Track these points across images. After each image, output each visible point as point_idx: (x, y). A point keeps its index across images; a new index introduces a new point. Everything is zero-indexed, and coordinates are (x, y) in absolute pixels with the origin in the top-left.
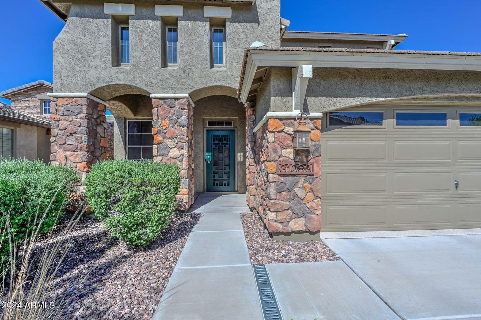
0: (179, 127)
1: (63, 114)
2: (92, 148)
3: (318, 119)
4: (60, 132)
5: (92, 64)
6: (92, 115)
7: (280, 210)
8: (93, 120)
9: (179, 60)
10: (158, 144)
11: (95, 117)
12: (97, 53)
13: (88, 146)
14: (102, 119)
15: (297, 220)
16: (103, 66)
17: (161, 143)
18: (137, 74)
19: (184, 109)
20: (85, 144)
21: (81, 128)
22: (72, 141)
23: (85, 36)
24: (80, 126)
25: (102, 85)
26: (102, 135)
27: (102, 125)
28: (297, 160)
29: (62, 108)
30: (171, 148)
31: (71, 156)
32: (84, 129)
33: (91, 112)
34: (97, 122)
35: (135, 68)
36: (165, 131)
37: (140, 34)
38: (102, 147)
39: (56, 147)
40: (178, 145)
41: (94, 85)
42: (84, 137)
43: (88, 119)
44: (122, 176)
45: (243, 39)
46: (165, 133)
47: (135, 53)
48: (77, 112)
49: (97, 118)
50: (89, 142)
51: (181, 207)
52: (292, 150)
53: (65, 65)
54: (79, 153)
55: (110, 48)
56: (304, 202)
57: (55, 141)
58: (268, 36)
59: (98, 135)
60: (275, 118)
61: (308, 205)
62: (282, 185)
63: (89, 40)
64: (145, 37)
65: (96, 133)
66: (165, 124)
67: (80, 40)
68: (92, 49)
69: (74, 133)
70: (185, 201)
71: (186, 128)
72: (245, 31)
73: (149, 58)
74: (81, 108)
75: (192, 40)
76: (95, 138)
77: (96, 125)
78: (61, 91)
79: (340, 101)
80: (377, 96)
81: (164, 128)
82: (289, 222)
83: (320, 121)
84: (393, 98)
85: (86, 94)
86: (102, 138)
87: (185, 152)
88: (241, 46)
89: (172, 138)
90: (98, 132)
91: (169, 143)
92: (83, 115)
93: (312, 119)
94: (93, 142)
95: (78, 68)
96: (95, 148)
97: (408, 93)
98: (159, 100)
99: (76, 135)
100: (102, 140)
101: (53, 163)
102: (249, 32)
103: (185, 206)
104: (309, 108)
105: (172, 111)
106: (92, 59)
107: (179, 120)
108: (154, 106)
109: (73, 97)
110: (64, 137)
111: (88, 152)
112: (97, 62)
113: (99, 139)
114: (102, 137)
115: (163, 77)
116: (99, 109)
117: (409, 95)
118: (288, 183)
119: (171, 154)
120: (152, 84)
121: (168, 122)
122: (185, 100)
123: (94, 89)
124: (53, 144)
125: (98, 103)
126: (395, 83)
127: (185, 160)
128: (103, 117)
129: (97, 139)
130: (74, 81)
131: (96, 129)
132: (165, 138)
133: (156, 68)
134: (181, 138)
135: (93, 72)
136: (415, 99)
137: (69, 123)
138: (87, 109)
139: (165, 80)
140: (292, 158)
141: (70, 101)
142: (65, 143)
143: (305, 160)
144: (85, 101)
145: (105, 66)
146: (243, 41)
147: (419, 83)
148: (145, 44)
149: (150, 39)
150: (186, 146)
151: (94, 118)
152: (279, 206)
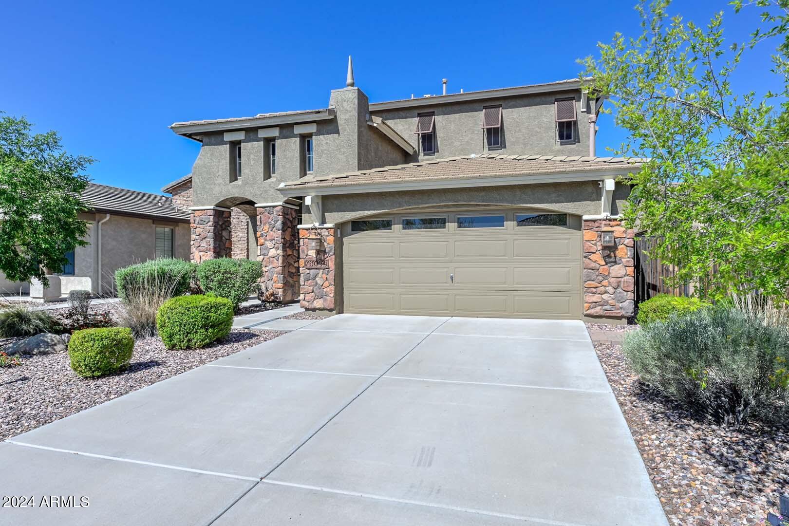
0: (276, 231)
1: (198, 224)
2: (218, 250)
3: (331, 228)
4: (196, 237)
5: (216, 182)
6: (218, 222)
7: (306, 293)
8: (218, 226)
9: (276, 173)
10: (261, 245)
11: (220, 223)
12: (220, 173)
13: (215, 248)
14: (227, 224)
15: (318, 300)
16: (223, 183)
17: (263, 245)
18: (246, 188)
19: (279, 215)
20: (212, 247)
21: (210, 233)
22: (204, 244)
23: (212, 160)
24: (209, 232)
25: (223, 199)
26: (227, 238)
27: (228, 229)
28: (318, 258)
29: (197, 219)
30: (270, 249)
31: (203, 256)
32: (211, 234)
33: (217, 220)
34: (222, 227)
35: (245, 183)
36: (266, 235)
37: (248, 154)
38: (227, 248)
39: (194, 249)
40: (276, 246)
41: (218, 199)
42: (212, 241)
43: (214, 226)
44: (214, 268)
45: (325, 150)
46: (266, 236)
47: (245, 170)
48: (207, 221)
49: (223, 224)
50: (215, 244)
51: (277, 299)
52: (315, 251)
53: (199, 185)
54: (209, 253)
55: (228, 168)
56: (323, 287)
57: (193, 244)
58: (346, 145)
59: (224, 238)
60: (303, 229)
61: (325, 290)
62: (308, 275)
63: (215, 163)
64: (252, 156)
65: (222, 237)
66: (266, 229)
67: (209, 164)
68: (217, 170)
69: (205, 238)
70: (280, 294)
71: (281, 231)
72: (328, 142)
73: (255, 174)
74: (210, 218)
75: (286, 155)
76: (221, 240)
77: (222, 230)
78: (197, 206)
79: (348, 215)
80: (374, 210)
81: (265, 232)
82: (313, 301)
83: (333, 230)
84: (387, 210)
85: (212, 207)
86: (227, 241)
87: (280, 252)
88: (324, 156)
89: (271, 240)
90: (223, 236)
91: (269, 244)
92: (210, 224)
93: (327, 229)
94: (219, 244)
95: (208, 187)
96: (221, 249)
97: (398, 205)
98: (262, 209)
99: (206, 239)
100: (227, 243)
101: (192, 261)
102: (330, 142)
103: (280, 298)
104: (327, 221)
105: (271, 217)
106: (217, 178)
107: (276, 225)
108: (258, 214)
109: (204, 210)
110: (199, 241)
111: (214, 252)
112: (220, 181)
113: (224, 242)
114: (226, 239)
115: (265, 189)
116: (224, 216)
117: (399, 207)
118: (312, 274)
119: (270, 254)
120: (256, 195)
121: (268, 227)
122: (280, 207)
123: (218, 202)
124: (192, 246)
125: (223, 211)
126: (388, 198)
127: (281, 258)
128: (229, 223)
129: (222, 242)
130: (205, 197)
131: (222, 233)
132: (266, 240)
133: (259, 182)
134: (277, 240)
135: (217, 189)
136: (410, 209)
137: (202, 230)
138: (214, 218)
139: (266, 191)
140: (315, 257)
141: (203, 213)
142: (199, 246)
143: (323, 258)
144: (212, 212)
145: (225, 183)
146: (325, 152)
147: (406, 198)
148: (252, 162)
149: (256, 158)
150: (281, 248)
151: (219, 225)
152: (306, 290)
